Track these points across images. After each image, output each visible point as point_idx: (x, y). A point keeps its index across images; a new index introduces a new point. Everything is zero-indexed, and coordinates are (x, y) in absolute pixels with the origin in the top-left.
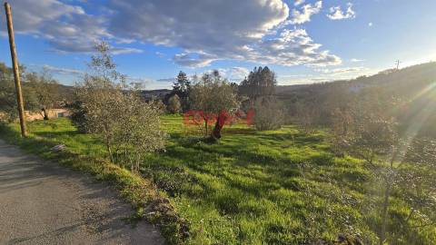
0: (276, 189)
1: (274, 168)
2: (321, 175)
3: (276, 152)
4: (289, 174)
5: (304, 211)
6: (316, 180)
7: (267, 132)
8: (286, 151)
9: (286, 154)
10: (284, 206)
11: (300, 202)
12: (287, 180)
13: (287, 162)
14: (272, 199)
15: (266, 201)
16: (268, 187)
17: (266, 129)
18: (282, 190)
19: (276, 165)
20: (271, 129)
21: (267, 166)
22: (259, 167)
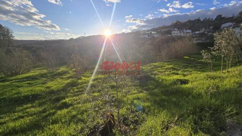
0: (54, 114)
1: (44, 100)
2: (76, 92)
3: (38, 89)
4: (58, 100)
5: (79, 116)
6: (75, 96)
7: (19, 77)
8: (47, 85)
9: (48, 87)
10: (66, 121)
11: (74, 113)
12: (58, 104)
13: (52, 92)
14: (55, 122)
15: (51, 127)
16: (47, 116)
17: (17, 74)
18: (59, 112)
19: (44, 98)
20: (22, 73)
21: (37, 102)
22: (29, 105)
